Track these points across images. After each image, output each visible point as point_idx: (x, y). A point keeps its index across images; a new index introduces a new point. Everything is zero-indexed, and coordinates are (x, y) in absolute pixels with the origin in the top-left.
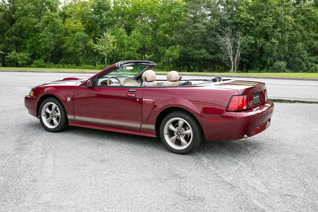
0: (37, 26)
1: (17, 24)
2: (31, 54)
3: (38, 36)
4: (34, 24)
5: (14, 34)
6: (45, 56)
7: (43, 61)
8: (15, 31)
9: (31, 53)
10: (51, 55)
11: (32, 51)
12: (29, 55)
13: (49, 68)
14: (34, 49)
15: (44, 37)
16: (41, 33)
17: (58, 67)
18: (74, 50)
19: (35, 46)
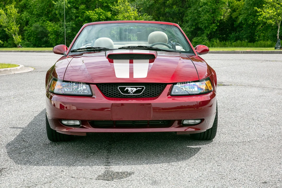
2: (192, 29)
3: (199, 4)
6: (208, 30)
7: (206, 38)
9: (193, 27)
10: (216, 28)
11: (194, 24)
12: (188, 29)
13: (212, 47)
14: (196, 22)
17: (225, 46)
18: (246, 20)
19: (196, 17)
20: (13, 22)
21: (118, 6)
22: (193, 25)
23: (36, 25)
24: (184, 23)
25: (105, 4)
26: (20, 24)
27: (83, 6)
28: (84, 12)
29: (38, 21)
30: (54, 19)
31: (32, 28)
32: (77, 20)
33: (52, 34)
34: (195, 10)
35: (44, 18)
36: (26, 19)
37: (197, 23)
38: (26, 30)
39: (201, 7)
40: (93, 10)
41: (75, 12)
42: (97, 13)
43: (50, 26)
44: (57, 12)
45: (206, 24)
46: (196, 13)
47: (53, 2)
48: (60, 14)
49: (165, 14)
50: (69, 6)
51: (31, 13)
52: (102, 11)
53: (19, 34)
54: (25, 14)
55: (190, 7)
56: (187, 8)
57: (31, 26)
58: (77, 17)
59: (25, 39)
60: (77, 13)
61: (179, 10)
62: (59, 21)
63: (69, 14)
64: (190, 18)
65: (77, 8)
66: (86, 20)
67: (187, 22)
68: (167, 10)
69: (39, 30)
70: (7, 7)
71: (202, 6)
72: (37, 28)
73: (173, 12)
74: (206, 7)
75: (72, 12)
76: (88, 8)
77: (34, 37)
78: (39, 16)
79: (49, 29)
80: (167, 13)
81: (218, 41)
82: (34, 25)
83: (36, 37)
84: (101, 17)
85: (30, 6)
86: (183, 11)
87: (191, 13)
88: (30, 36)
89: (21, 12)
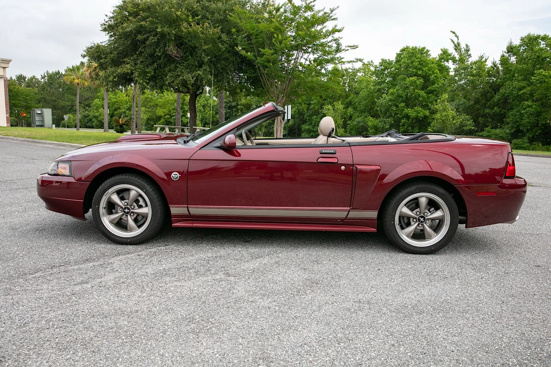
0: (522, 92)
1: (502, 90)
2: (512, 131)
3: (522, 106)
4: (520, 89)
5: (497, 104)
6: (531, 133)
7: (527, 141)
8: (498, 101)
9: (513, 129)
10: (540, 131)
11: (515, 126)
12: (508, 131)
13: (533, 150)
14: (517, 124)
15: (529, 106)
16: (527, 101)
17: (547, 150)
19: (518, 119)
20: (339, 116)
21: (436, 105)
22: (513, 127)
23: (358, 120)
24: (504, 124)
25: (424, 103)
26: (345, 119)
27: (403, 104)
28: (403, 110)
29: (361, 116)
30: (375, 116)
31: (355, 123)
32: (396, 116)
33: (371, 128)
34: (517, 112)
35: (366, 114)
36: (350, 114)
37: (518, 126)
38: (349, 124)
39: (524, 109)
40: (412, 108)
41: (394, 109)
42: (416, 111)
43: (371, 121)
44: (378, 109)
45: (529, 127)
46: (518, 115)
47: (376, 100)
48: (381, 111)
49: (485, 115)
50: (390, 103)
51: (355, 109)
52: (421, 109)
53: (342, 127)
54: (350, 110)
55: (512, 109)
56: (509, 110)
57: (354, 120)
58: (396, 114)
59: (348, 132)
60: (397, 110)
61: (501, 111)
62: (380, 117)
63: (389, 111)
64: (511, 119)
65: (397, 106)
66: (405, 117)
67: (507, 124)
68: (487, 111)
69: (361, 124)
70: (335, 103)
71: (526, 108)
72: (359, 122)
73: (494, 113)
74: (531, 109)
75: (392, 110)
76: (407, 106)
77: (355, 131)
78: (362, 112)
79: (370, 124)
80: (487, 113)
81: (540, 145)
82: (357, 120)
83: (357, 131)
84: (419, 115)
85: (355, 103)
86: (505, 113)
87: (512, 115)
88: (352, 129)
89: (347, 107)
